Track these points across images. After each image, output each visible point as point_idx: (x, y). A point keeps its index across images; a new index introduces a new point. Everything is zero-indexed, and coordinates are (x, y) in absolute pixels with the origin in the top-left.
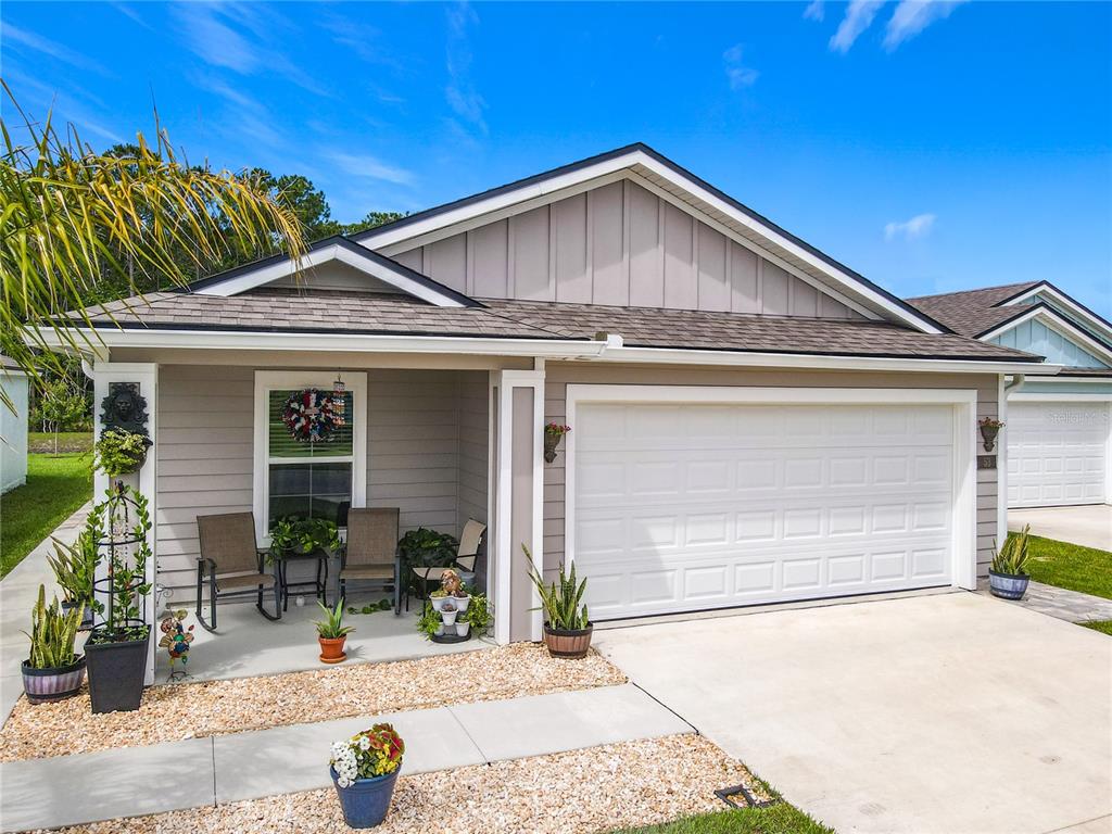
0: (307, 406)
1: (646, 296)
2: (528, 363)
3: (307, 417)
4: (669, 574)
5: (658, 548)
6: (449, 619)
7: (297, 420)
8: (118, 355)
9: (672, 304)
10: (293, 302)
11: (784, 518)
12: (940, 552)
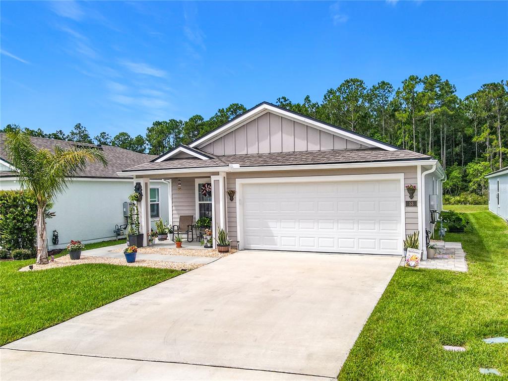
0: (205, 188)
1: (276, 149)
2: (217, 174)
3: (206, 190)
4: (275, 238)
5: (271, 229)
6: (205, 241)
7: (203, 191)
8: (138, 177)
9: (285, 151)
10: (171, 162)
11: (318, 223)
12: (396, 241)
